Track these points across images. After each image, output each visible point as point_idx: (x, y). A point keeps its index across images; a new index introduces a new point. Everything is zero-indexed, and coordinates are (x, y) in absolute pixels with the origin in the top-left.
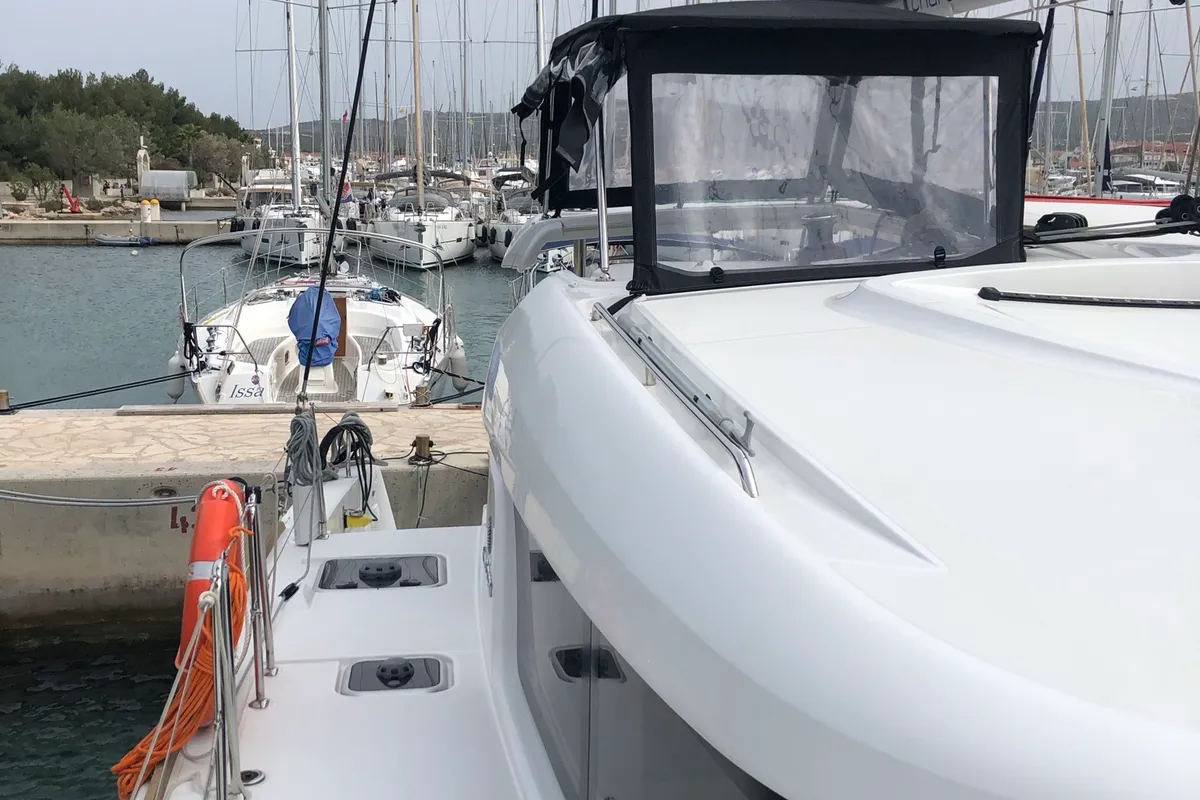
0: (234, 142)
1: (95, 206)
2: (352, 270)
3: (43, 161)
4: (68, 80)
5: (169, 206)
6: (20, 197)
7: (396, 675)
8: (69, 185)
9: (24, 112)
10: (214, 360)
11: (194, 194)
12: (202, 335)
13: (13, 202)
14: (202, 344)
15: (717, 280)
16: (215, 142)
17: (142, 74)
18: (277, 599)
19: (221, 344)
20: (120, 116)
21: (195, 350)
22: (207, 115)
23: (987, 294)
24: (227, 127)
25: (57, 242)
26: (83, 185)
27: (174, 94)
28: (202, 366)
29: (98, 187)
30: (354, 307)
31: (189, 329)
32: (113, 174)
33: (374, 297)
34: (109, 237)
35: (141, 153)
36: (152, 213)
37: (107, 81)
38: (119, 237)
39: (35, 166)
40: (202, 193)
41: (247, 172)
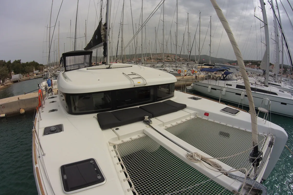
0: (43, 66)
1: (30, 76)
2: (53, 77)
3: (25, 72)
4: (27, 63)
5: (37, 74)
6: (23, 76)
7: (53, 102)
8: (28, 74)
9: (23, 67)
10: (41, 87)
11: (39, 73)
12: (40, 85)
13: (23, 77)
14: (40, 86)
15: (70, 70)
16: (41, 67)
17: (34, 61)
18: (45, 100)
19: (41, 86)
20: (32, 66)
21: (39, 87)
22: (40, 64)
23: (87, 69)
24: (42, 65)
25: (27, 80)
26: (29, 74)
27: (37, 62)
28: (40, 88)
29: (30, 73)
30: (53, 80)
31: (39, 85)
32: (31, 72)
33: (55, 79)
34: (31, 78)
35: (34, 69)
36: (35, 75)
37: (31, 62)
38: (32, 78)
39: (25, 73)
40: (40, 72)
41: (44, 69)
